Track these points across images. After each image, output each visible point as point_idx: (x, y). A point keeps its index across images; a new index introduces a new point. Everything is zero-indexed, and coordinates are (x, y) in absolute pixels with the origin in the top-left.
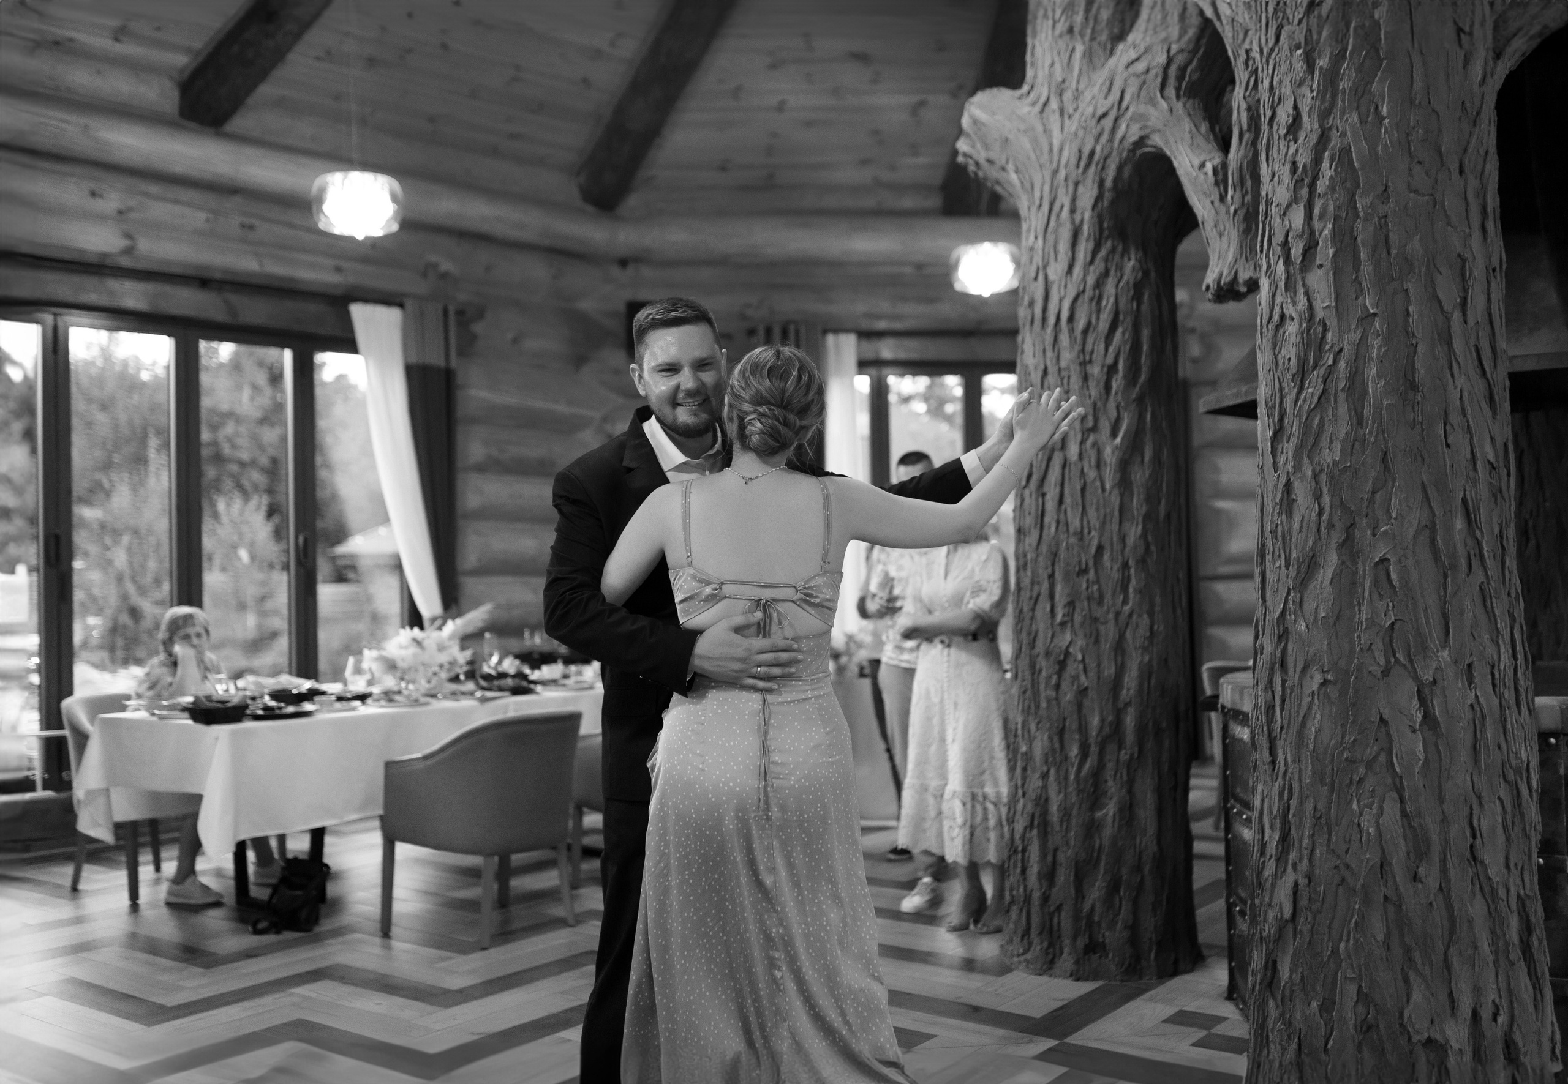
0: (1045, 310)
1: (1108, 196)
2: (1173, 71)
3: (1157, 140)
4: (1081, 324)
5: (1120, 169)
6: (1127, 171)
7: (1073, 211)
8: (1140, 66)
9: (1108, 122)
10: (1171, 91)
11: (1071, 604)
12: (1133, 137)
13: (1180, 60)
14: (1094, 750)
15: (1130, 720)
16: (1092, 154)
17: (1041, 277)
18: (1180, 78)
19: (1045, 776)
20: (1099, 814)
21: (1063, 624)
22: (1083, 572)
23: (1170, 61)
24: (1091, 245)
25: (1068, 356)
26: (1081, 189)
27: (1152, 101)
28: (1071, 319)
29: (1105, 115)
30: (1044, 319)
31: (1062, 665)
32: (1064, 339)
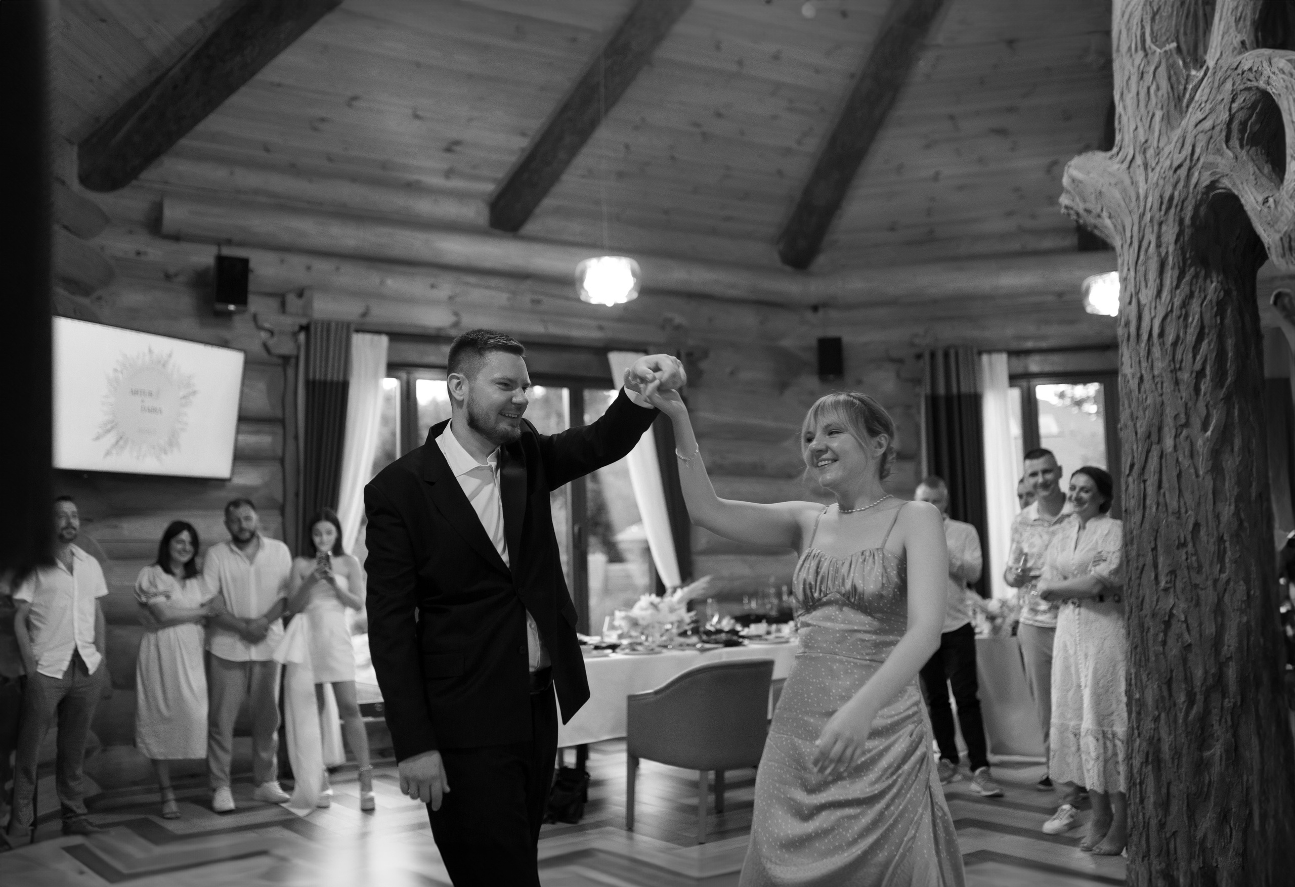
0: (1139, 328)
1: (1188, 232)
2: (1235, 125)
3: (1226, 182)
4: (1170, 338)
5: (1196, 208)
6: (1203, 210)
7: (1159, 246)
8: (1207, 124)
9: (1183, 172)
10: (1235, 142)
11: (1173, 573)
12: (1206, 180)
13: (1241, 116)
14: (1199, 698)
15: (1231, 672)
16: (1171, 198)
17: (1134, 301)
18: (1242, 130)
19: (1156, 719)
20: (1207, 754)
21: (1166, 590)
22: (1183, 545)
23: (1232, 118)
24: (1176, 273)
25: (1160, 365)
26: (1164, 228)
27: (1219, 152)
28: (1161, 334)
29: (1180, 166)
30: (1138, 335)
31: (1168, 624)
32: (1156, 351)
